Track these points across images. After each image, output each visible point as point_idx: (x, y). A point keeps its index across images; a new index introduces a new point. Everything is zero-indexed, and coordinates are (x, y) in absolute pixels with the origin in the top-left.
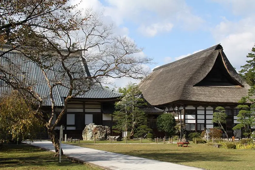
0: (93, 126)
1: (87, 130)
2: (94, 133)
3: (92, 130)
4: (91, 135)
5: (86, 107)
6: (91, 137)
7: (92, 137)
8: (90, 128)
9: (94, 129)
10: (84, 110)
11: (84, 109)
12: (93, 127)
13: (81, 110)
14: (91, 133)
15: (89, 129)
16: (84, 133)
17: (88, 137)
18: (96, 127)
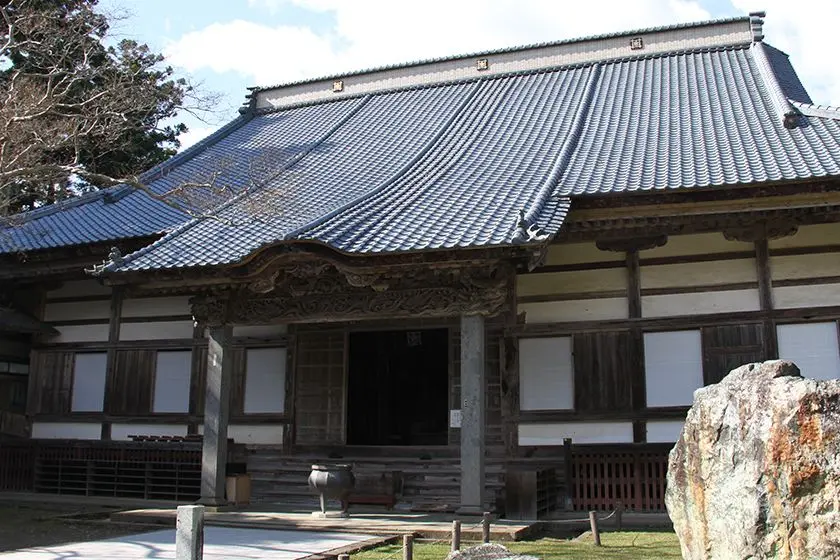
0: (763, 392)
1: (705, 445)
2: (786, 481)
3: (758, 443)
4: (752, 505)
5: (777, 274)
6: (751, 522)
7: (762, 525)
8: (732, 420)
9: (781, 433)
10: (766, 298)
11: (764, 285)
12: (763, 404)
13: (747, 301)
14: (748, 472)
15: (721, 432)
16: (681, 477)
17: (717, 524)
18: (806, 401)
